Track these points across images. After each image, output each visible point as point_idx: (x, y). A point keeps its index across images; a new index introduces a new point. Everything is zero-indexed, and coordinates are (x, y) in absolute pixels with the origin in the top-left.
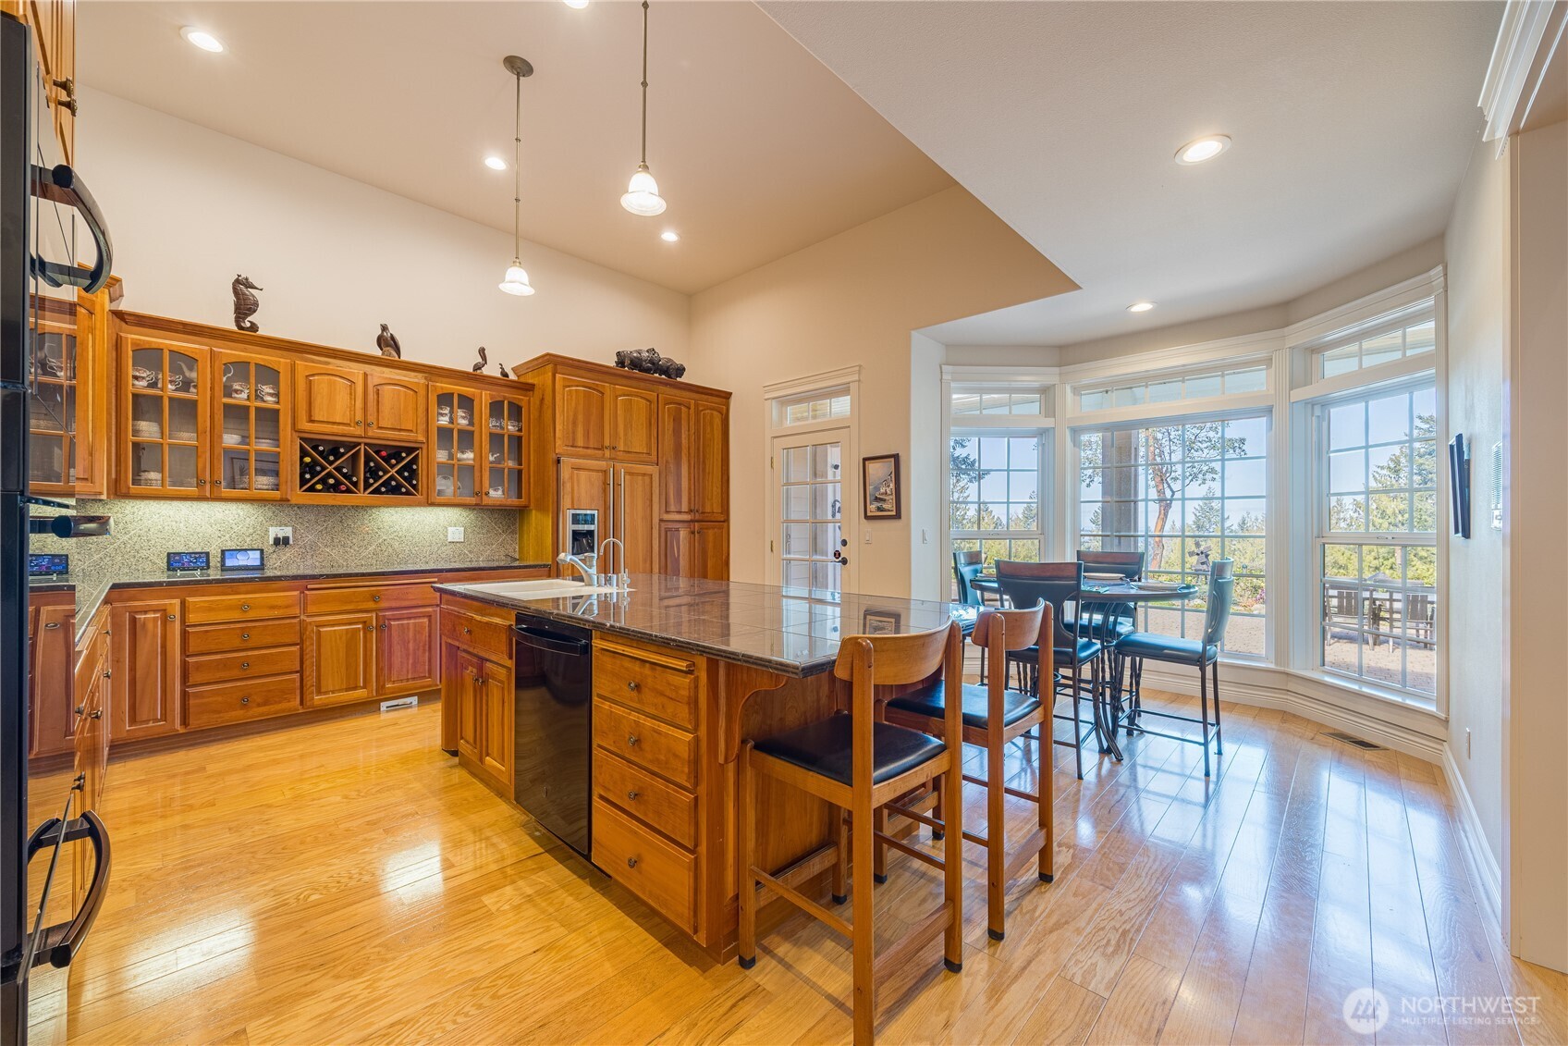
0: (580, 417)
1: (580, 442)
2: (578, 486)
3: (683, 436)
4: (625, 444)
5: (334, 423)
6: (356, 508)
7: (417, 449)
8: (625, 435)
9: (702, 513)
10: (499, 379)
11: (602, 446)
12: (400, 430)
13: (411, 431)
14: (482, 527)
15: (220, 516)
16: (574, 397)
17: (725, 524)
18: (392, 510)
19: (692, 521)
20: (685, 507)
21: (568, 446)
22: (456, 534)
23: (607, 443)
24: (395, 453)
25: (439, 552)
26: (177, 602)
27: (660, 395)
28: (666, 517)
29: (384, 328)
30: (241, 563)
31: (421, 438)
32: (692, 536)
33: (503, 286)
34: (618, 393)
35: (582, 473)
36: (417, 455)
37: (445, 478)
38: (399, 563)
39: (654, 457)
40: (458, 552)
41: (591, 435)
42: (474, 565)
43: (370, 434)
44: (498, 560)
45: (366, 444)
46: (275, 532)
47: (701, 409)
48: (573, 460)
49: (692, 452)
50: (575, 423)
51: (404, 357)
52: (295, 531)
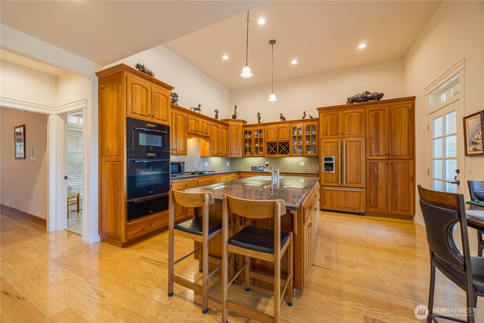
0: (329, 126)
1: (329, 133)
2: (327, 148)
3: (381, 123)
4: (348, 131)
5: (271, 139)
6: (280, 157)
7: (289, 142)
8: (349, 128)
9: (393, 155)
10: (310, 119)
11: (338, 134)
12: (284, 138)
13: (286, 138)
14: (309, 162)
15: (258, 160)
16: (326, 120)
17: (412, 161)
18: (287, 158)
19: (386, 159)
20: (382, 152)
21: (324, 136)
22: (302, 164)
23: (340, 132)
24: (283, 144)
25: (298, 168)
26: (245, 175)
27: (367, 109)
28: (370, 158)
29: (281, 114)
30: (261, 169)
31: (289, 140)
32: (387, 166)
33: (269, 100)
34: (345, 114)
35: (328, 144)
36: (289, 144)
37: (299, 149)
38: (289, 171)
39: (363, 134)
40: (303, 169)
41: (333, 131)
42: (307, 173)
43: (278, 140)
44: (314, 172)
45: (278, 143)
46: (266, 163)
47: (392, 109)
48: (325, 140)
49: (386, 129)
50: (327, 128)
51: (286, 120)
52: (269, 163)
